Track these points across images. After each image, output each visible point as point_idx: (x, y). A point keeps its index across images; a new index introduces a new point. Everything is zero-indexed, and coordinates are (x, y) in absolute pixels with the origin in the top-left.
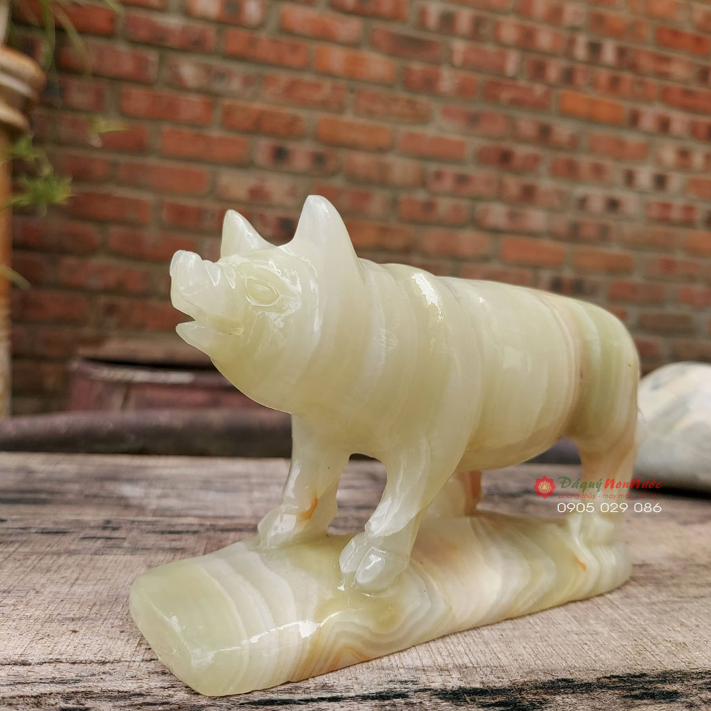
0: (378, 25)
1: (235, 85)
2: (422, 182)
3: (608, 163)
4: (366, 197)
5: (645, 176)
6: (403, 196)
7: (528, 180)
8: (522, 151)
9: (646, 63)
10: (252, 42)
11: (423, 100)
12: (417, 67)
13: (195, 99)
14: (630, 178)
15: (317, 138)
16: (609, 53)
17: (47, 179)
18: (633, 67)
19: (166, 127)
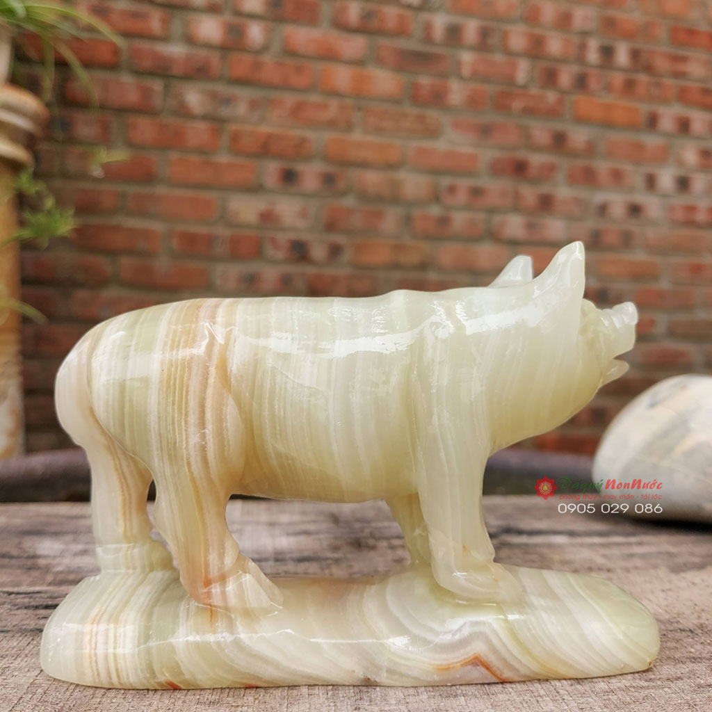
0: (383, 41)
1: (241, 109)
2: (436, 198)
3: (628, 168)
4: (378, 215)
5: (666, 179)
6: (416, 212)
7: (545, 189)
8: (537, 160)
9: (661, 64)
10: (257, 66)
11: (433, 114)
12: (425, 81)
13: (201, 126)
14: (651, 182)
15: (326, 158)
16: (622, 56)
17: (49, 213)
18: (649, 69)
19: (174, 156)
